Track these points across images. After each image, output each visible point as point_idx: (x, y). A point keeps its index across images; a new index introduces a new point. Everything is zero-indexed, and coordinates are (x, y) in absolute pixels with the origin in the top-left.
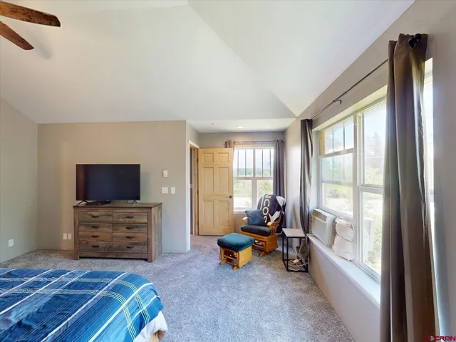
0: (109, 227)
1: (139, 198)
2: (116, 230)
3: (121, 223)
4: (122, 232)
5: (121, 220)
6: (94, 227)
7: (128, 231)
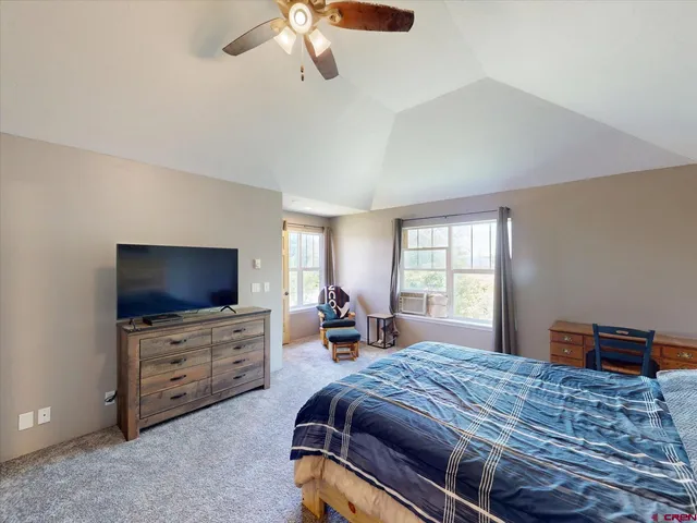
0: (205, 353)
1: (236, 303)
2: (217, 356)
3: (226, 343)
4: (227, 357)
5: (226, 338)
6: (176, 362)
7: (237, 352)
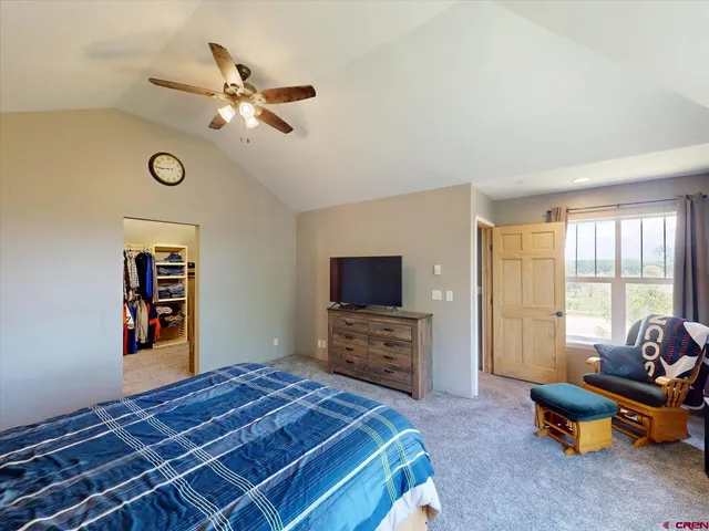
0: (364, 339)
1: (400, 305)
2: (372, 344)
3: (379, 336)
4: (380, 349)
5: (378, 332)
6: (349, 337)
7: (387, 348)
